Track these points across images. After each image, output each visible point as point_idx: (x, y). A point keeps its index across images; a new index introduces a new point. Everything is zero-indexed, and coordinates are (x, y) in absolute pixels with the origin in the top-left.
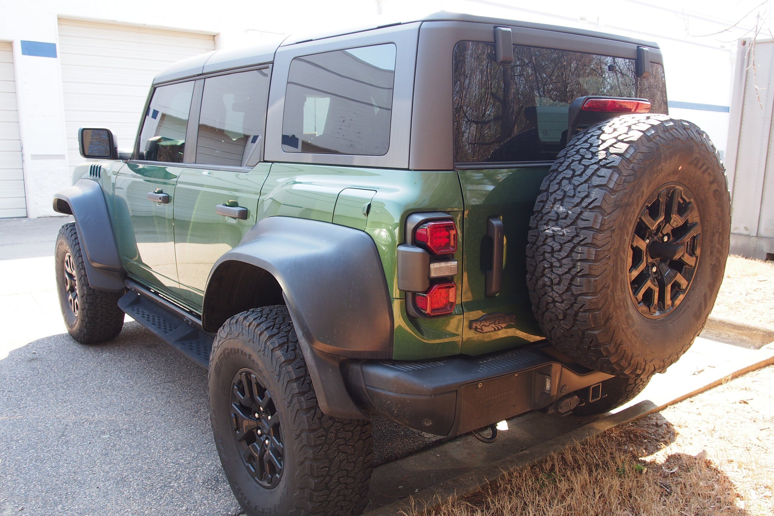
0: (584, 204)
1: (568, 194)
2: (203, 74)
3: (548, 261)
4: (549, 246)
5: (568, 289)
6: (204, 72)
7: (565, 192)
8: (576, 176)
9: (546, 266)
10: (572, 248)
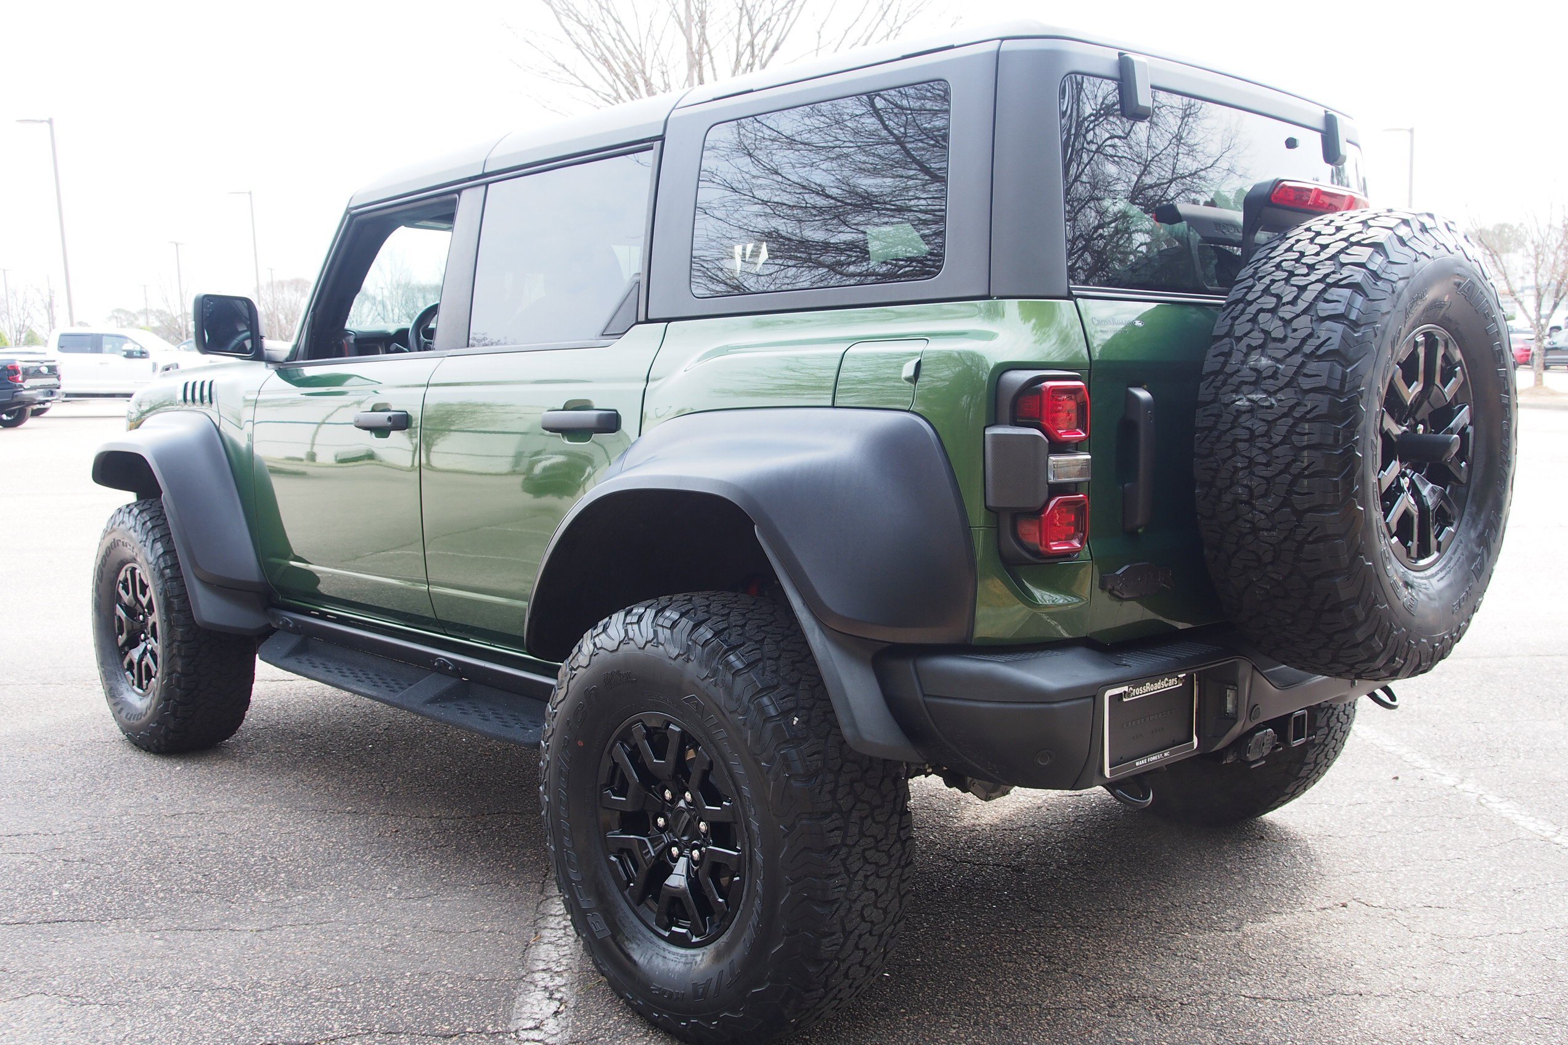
0: (1307, 349)
1: (1273, 335)
2: (484, 175)
3: (1243, 456)
4: (1244, 428)
5: (1286, 502)
6: (486, 171)
7: (1267, 333)
8: (1284, 304)
9: (1239, 465)
10: (1290, 427)
